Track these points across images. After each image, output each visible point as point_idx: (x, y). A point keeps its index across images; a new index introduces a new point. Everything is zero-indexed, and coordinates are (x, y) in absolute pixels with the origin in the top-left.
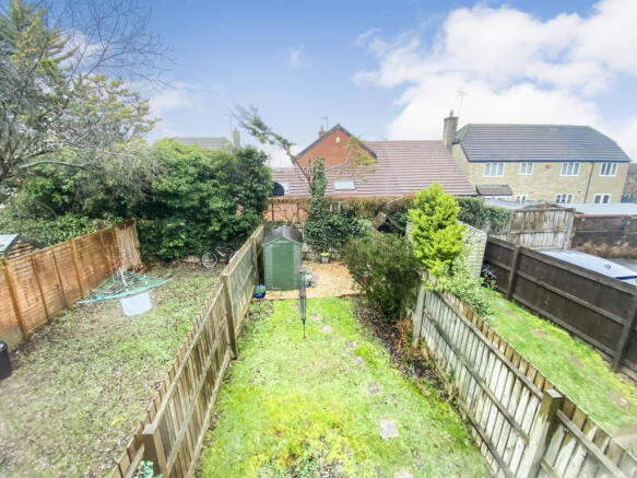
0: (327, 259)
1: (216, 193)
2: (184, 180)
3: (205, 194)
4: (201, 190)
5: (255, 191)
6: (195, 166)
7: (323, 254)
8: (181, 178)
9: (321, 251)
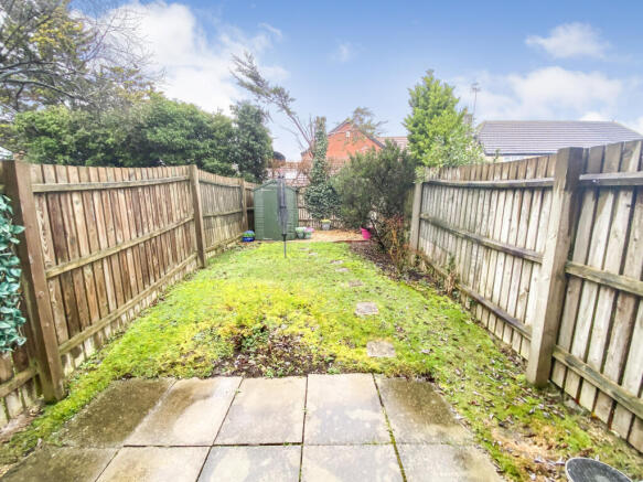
0: (328, 226)
1: (214, 154)
2: (179, 132)
3: (202, 151)
4: (197, 148)
5: (251, 150)
6: (191, 120)
7: (325, 221)
8: (176, 130)
9: (322, 218)
